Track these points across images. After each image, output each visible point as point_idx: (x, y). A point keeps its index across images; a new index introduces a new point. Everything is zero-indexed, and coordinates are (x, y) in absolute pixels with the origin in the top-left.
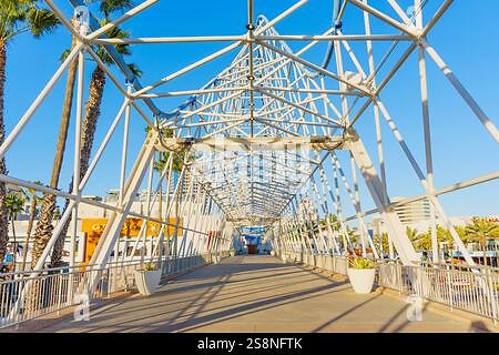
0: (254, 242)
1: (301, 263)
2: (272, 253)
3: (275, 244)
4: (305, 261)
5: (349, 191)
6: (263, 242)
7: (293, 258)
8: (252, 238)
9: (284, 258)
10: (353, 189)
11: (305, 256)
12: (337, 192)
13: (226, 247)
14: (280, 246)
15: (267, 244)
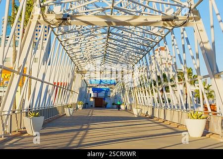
0: (102, 95)
1: (152, 117)
2: (122, 107)
3: (126, 98)
4: (156, 115)
5: (193, 58)
6: (112, 94)
7: (144, 112)
8: (100, 90)
9: (135, 112)
10: (195, 57)
11: (156, 111)
12: (184, 57)
13: (74, 99)
14: (131, 99)
15: (116, 97)
